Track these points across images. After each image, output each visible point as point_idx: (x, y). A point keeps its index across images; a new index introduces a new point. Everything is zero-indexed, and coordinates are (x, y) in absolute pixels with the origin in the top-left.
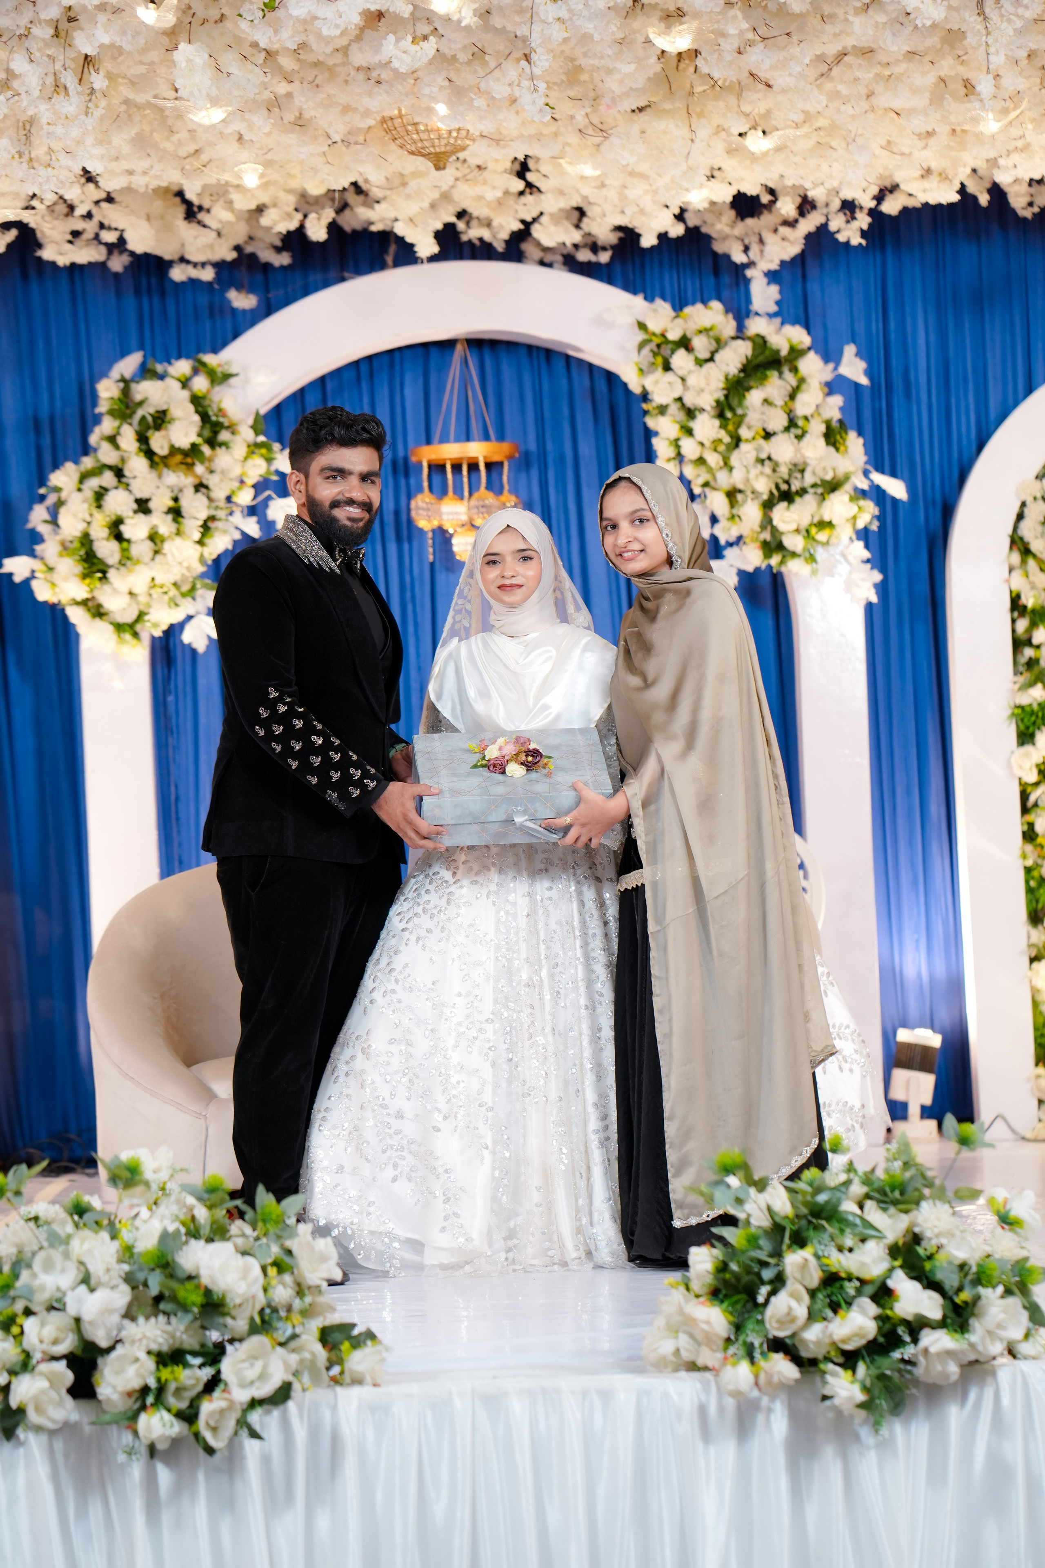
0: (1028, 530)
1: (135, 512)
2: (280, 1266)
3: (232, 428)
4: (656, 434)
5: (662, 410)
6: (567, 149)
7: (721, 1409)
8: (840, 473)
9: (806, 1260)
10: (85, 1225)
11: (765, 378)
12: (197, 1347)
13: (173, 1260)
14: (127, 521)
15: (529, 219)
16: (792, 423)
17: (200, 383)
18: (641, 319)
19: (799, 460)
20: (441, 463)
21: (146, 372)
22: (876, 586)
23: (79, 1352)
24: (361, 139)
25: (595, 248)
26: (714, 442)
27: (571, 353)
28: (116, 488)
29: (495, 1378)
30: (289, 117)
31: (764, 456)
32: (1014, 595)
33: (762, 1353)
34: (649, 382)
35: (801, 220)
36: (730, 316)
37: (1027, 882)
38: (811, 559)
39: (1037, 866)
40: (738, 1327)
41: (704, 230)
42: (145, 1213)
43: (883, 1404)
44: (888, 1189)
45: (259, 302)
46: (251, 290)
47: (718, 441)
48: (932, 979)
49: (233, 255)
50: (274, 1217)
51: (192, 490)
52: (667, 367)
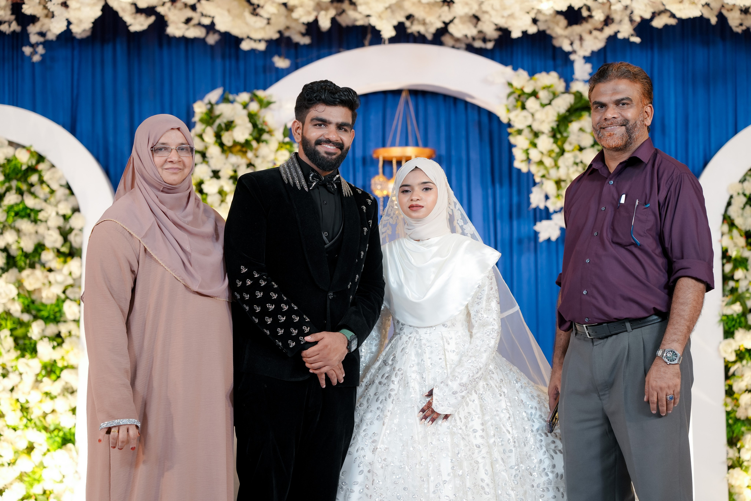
0: (733, 212)
1: (212, 177)
3: (270, 132)
4: (515, 146)
5: (519, 132)
11: (580, 116)
14: (206, 183)
15: (447, 20)
17: (254, 107)
18: (509, 81)
20: (390, 159)
21: (224, 99)
25: (485, 40)
26: (549, 151)
27: (469, 100)
28: (202, 163)
31: (578, 161)
32: (724, 249)
34: (512, 116)
35: (605, 28)
36: (562, 80)
37: (727, 420)
39: (733, 411)
41: (548, 32)
45: (291, 64)
46: (287, 57)
47: (551, 151)
49: (277, 36)
52: (523, 107)
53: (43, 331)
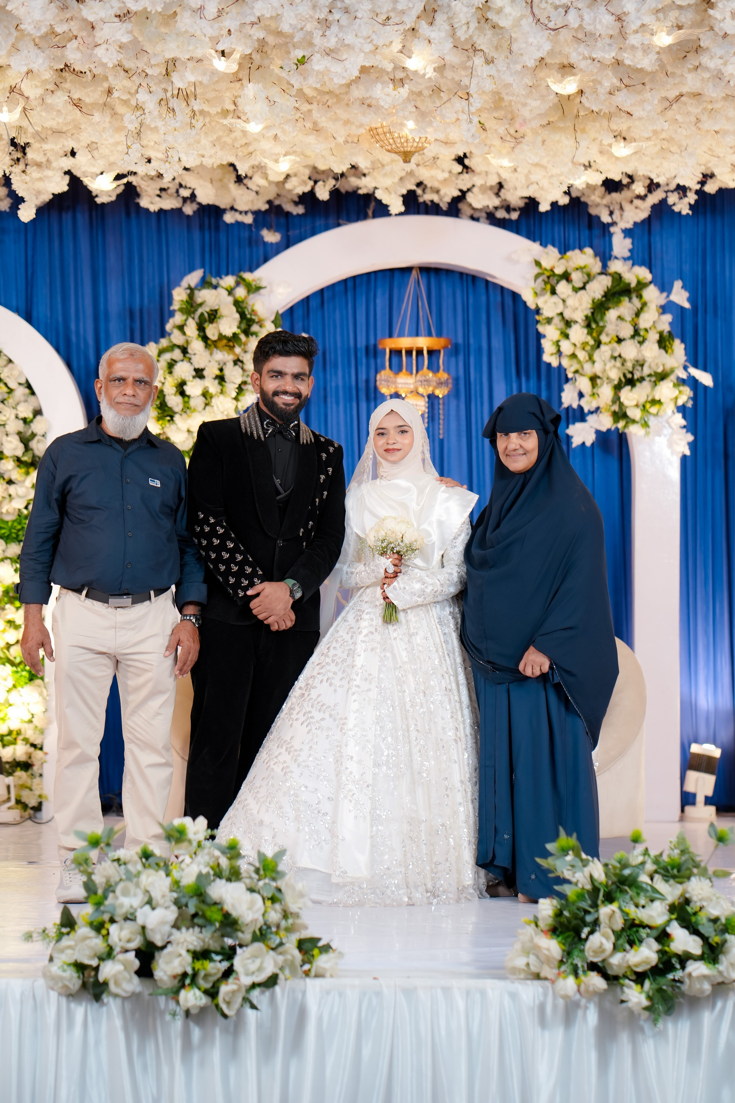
1: (194, 377)
2: (273, 899)
3: (260, 322)
4: (544, 336)
5: (549, 321)
6: (492, 148)
7: (555, 1006)
8: (668, 367)
9: (614, 912)
10: (149, 865)
11: (619, 302)
12: (218, 949)
13: (205, 892)
14: (188, 383)
15: (465, 189)
16: (636, 333)
17: (241, 292)
18: (537, 258)
19: (640, 358)
20: (399, 349)
21: (205, 283)
22: (689, 444)
23: (143, 948)
24: (356, 140)
25: (508, 209)
26: (583, 344)
27: (489, 279)
28: (182, 361)
29: (409, 977)
30: (309, 125)
31: (616, 354)
33: (584, 972)
34: (541, 302)
35: (649, 195)
36: (598, 259)
38: (646, 425)
40: (568, 953)
41: (583, 199)
42: (188, 860)
43: (661, 1008)
44: (669, 868)
45: (282, 238)
46: (277, 230)
47: (585, 343)
48: (716, 710)
49: (267, 207)
50: (270, 867)
51: (232, 364)
52: (553, 292)
53: (4, 551)
